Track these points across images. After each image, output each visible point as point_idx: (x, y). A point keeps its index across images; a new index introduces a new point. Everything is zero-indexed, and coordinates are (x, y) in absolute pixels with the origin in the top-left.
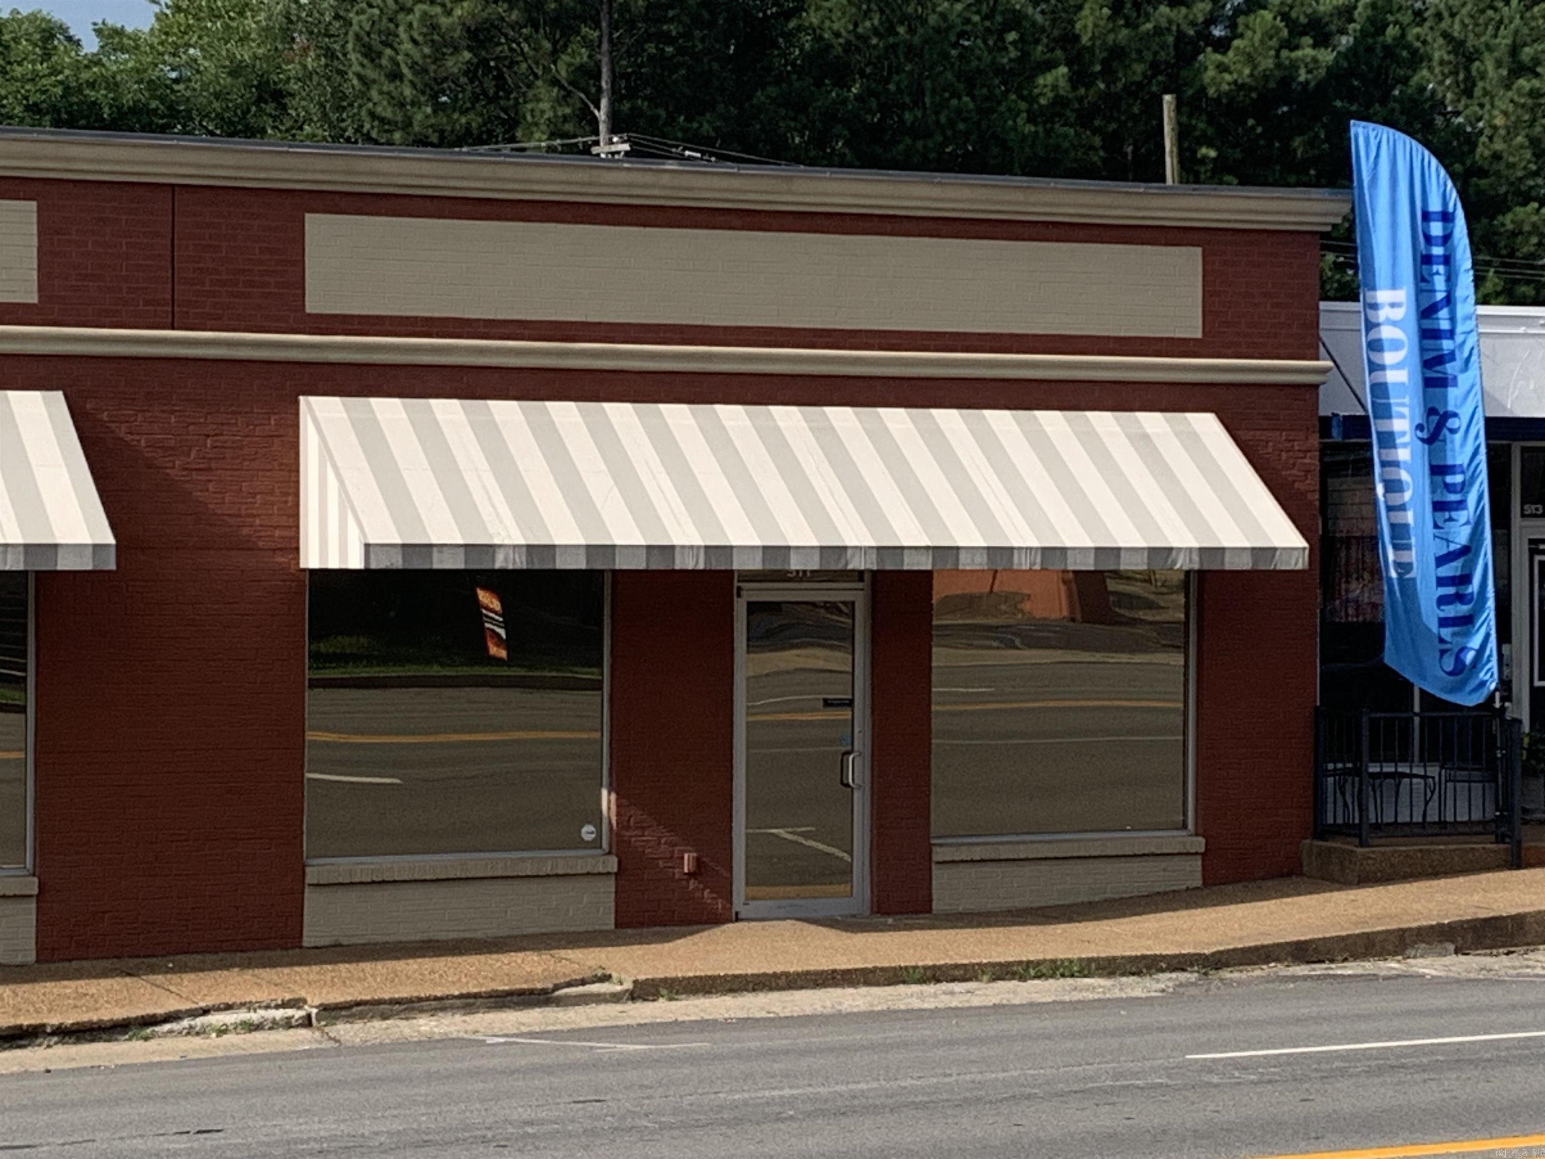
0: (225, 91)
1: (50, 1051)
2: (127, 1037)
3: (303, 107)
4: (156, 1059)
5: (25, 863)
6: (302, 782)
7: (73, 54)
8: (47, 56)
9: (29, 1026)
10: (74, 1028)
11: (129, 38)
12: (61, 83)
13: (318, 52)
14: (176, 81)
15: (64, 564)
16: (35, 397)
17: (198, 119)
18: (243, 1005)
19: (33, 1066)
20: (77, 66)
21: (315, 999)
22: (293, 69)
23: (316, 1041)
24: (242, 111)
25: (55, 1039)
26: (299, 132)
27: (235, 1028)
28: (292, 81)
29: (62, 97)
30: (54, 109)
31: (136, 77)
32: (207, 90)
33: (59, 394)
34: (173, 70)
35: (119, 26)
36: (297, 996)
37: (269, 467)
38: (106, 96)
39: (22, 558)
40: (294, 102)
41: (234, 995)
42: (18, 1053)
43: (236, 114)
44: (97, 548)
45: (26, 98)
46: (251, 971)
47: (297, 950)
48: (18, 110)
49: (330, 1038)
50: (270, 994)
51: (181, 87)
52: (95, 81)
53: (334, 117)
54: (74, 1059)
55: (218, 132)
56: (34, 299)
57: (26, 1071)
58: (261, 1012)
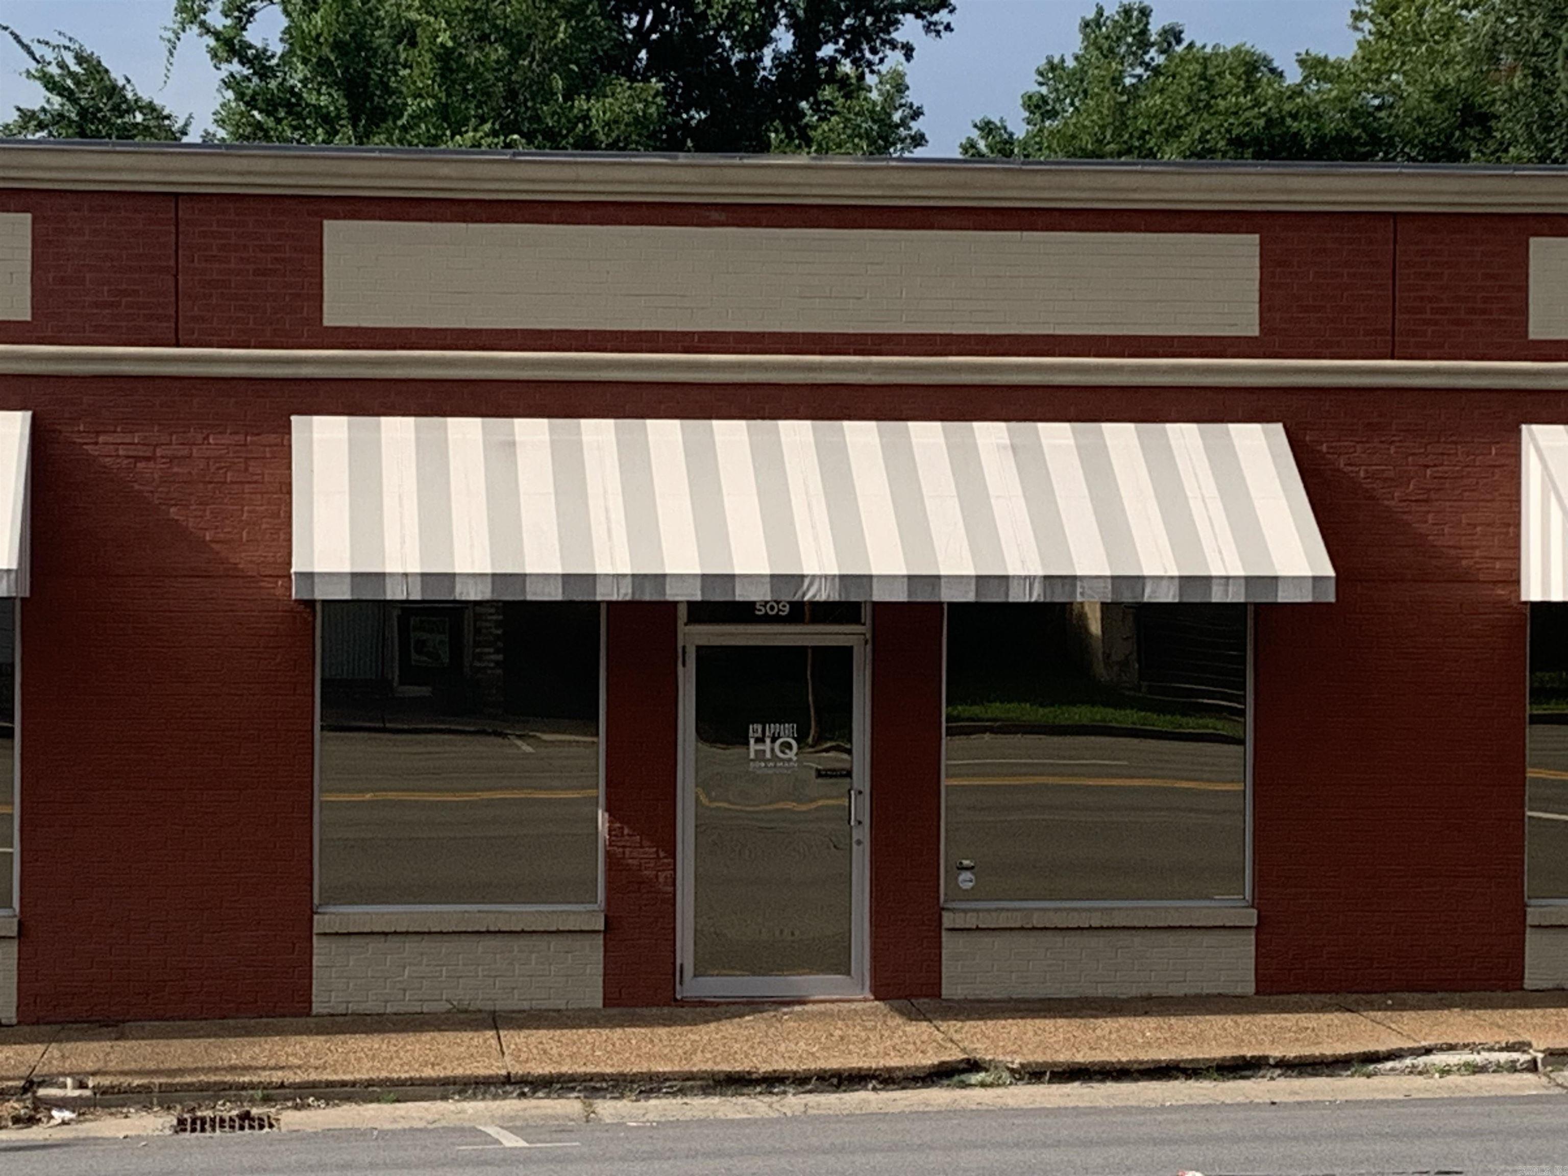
0: (1428, 117)
1: (1273, 1082)
2: (1349, 1073)
3: (1509, 129)
4: (1379, 1096)
5: (1244, 894)
6: (1523, 820)
7: (1276, 86)
8: (1250, 88)
9: (1253, 1057)
10: (1297, 1061)
11: (1333, 67)
12: (1264, 114)
13: (1526, 72)
14: (1379, 108)
15: (1284, 596)
16: (1255, 429)
17: (1401, 146)
18: (1466, 1046)
19: (1257, 1096)
20: (1279, 97)
21: (1540, 1044)
22: (1500, 90)
23: (1544, 1087)
24: (1446, 137)
25: (1278, 1071)
26: (1504, 155)
27: (1459, 1070)
28: (1498, 103)
29: (1264, 128)
30: (1257, 141)
31: (1340, 106)
32: (1410, 116)
33: (1279, 427)
34: (1375, 97)
35: (1322, 55)
36: (1521, 1039)
37: (1488, 497)
38: (1308, 126)
39: (1243, 590)
40: (1499, 125)
41: (1457, 1036)
42: (1242, 1083)
43: (1439, 140)
44: (1317, 580)
45: (1229, 131)
46: (1472, 1012)
47: (1519, 993)
48: (1222, 144)
49: (1558, 1085)
50: (1493, 1036)
51: (1382, 114)
52: (1297, 112)
53: (1540, 137)
54: (1298, 1094)
55: (1421, 158)
56: (1255, 332)
57: (1251, 1102)
58: (1485, 1055)
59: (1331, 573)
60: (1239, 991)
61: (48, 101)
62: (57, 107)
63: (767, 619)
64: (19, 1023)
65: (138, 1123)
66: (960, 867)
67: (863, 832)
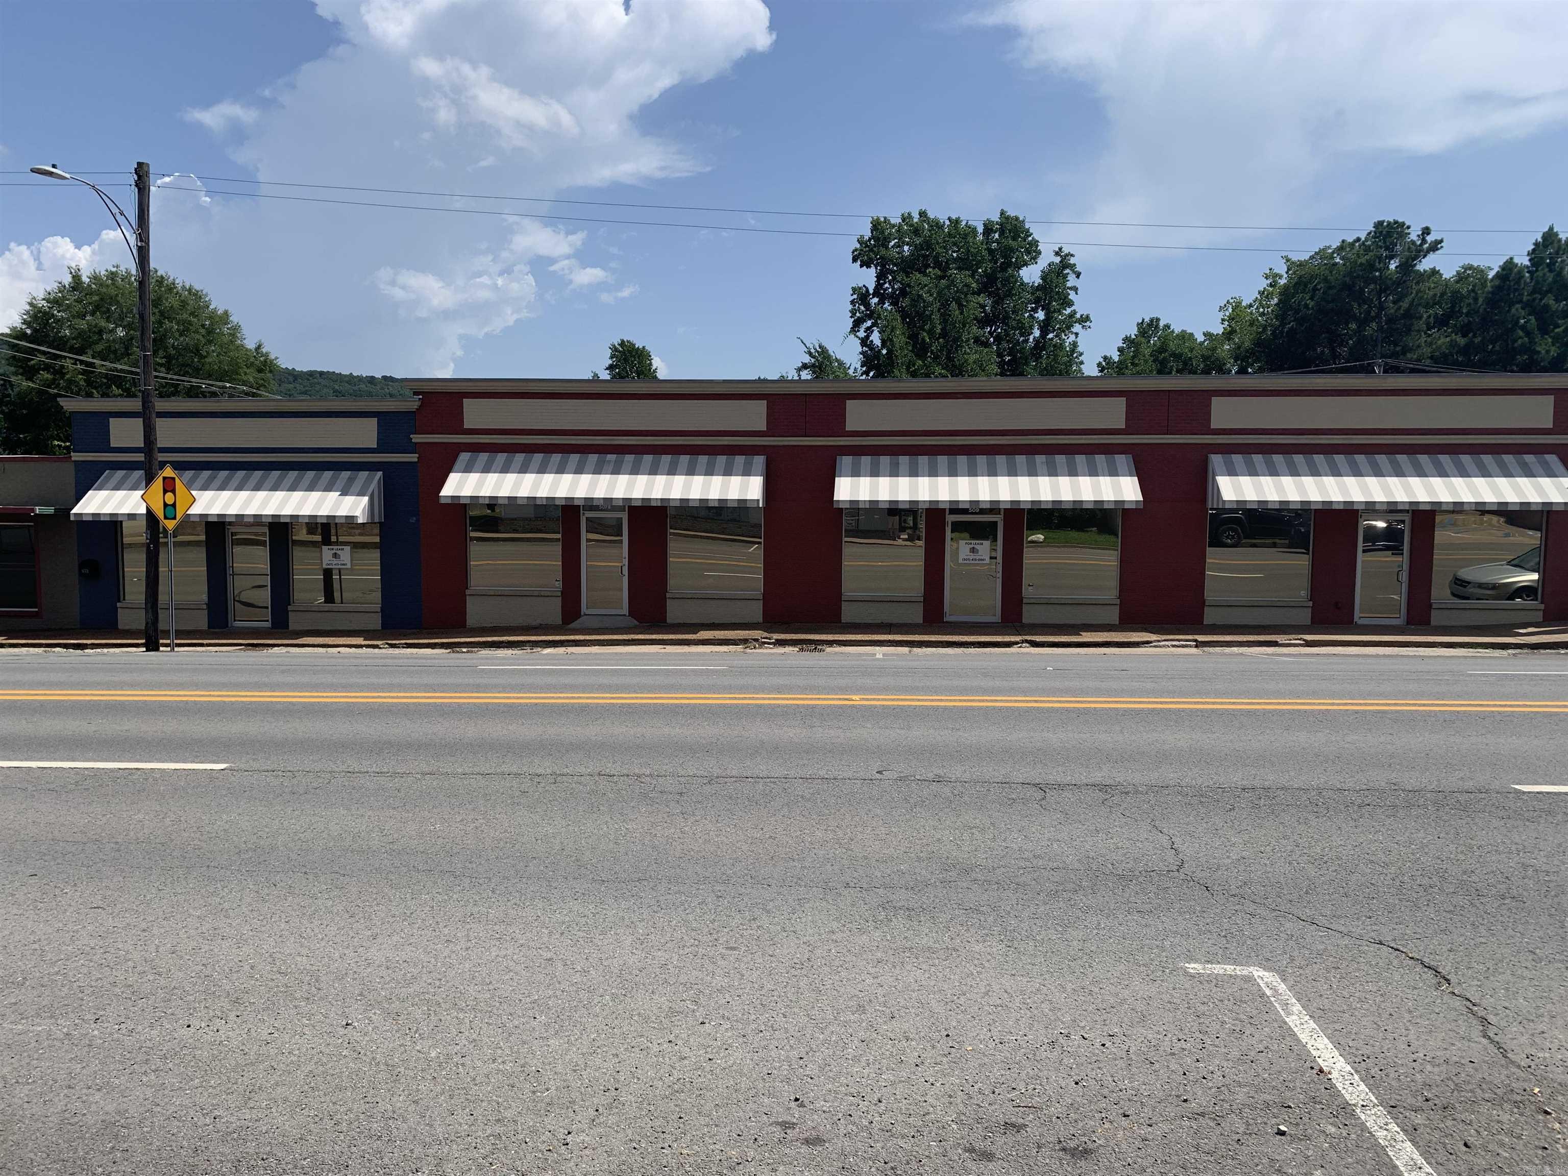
6: (1205, 575)
7: (1194, 342)
8: (1187, 343)
11: (1213, 336)
12: (1189, 350)
15: (1126, 506)
20: (1195, 345)
33: (1131, 456)
35: (1210, 332)
39: (1113, 504)
44: (1137, 501)
52: (1199, 349)
56: (1124, 427)
59: (1143, 499)
60: (1113, 623)
61: (811, 360)
63: (972, 513)
64: (764, 622)
65: (788, 649)
66: (1029, 585)
67: (1000, 575)
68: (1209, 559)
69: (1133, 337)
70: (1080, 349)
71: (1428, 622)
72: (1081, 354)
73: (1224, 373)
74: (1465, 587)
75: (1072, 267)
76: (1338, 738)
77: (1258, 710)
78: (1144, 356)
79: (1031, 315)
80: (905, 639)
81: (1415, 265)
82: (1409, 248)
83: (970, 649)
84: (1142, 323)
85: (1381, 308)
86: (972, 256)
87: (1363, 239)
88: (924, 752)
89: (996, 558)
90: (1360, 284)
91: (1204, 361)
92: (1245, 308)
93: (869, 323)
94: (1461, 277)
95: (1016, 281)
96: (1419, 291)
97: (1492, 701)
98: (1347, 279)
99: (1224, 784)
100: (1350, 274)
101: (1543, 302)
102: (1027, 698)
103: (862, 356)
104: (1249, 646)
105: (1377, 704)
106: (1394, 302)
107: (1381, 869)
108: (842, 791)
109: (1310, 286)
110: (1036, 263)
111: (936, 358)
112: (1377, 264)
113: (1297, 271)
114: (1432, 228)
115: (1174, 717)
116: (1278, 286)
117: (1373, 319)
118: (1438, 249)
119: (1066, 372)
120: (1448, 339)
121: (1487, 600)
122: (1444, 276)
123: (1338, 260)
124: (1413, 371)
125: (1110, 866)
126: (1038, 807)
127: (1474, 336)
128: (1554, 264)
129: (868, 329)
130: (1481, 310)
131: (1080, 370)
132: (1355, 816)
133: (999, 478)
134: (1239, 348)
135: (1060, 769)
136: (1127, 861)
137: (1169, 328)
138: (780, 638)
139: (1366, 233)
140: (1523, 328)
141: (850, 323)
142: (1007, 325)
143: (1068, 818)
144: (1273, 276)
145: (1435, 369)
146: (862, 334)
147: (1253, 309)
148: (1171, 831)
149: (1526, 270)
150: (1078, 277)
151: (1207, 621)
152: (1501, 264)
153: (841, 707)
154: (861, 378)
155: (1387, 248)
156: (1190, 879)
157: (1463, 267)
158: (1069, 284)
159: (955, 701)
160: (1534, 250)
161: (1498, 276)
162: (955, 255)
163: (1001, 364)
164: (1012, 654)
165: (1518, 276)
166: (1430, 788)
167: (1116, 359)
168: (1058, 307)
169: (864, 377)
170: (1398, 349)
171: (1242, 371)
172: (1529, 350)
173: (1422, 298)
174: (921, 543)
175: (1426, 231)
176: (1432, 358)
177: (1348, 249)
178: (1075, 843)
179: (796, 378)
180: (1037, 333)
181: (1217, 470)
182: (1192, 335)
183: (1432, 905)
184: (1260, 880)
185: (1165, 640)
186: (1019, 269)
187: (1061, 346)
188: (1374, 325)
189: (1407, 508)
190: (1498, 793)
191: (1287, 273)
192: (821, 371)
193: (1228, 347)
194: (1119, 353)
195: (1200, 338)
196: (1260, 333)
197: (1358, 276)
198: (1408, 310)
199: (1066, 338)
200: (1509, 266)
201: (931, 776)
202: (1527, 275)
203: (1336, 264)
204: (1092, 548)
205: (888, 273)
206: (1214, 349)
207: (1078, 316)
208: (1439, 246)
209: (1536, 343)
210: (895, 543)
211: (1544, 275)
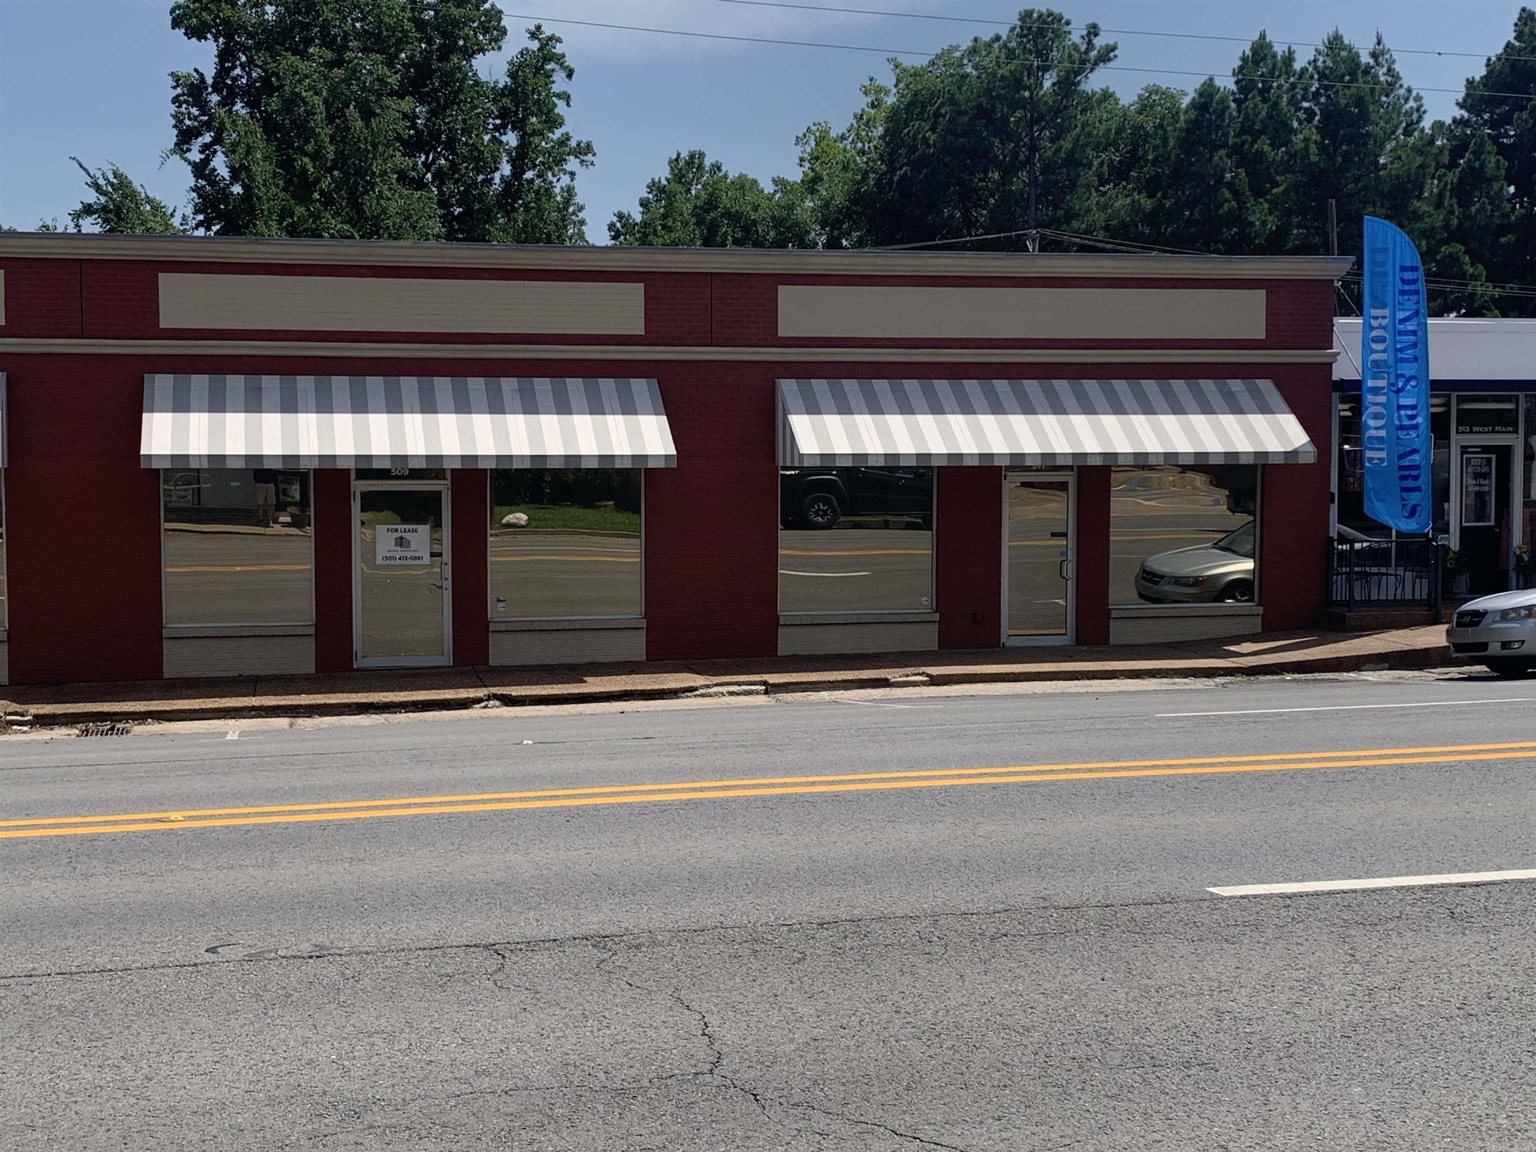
2: (676, 697)
5: (641, 612)
6: (777, 574)
15: (651, 464)
21: (771, 681)
23: (769, 701)
27: (728, 695)
33: (655, 380)
39: (631, 462)
44: (667, 456)
47: (774, 658)
49: (778, 701)
56: (642, 332)
59: (675, 453)
60: (637, 659)
61: (98, 199)
62: (103, 202)
63: (397, 477)
64: (10, 685)
65: (59, 733)
66: (499, 600)
67: (448, 584)
68: (782, 548)
69: (664, 182)
70: (579, 199)
71: (1105, 640)
72: (581, 208)
73: (805, 248)
74: (1157, 583)
75: (559, 59)
76: (966, 831)
77: (849, 792)
78: (682, 214)
79: (494, 137)
80: (283, 703)
81: (1079, 82)
82: (1070, 56)
83: (398, 715)
84: (677, 160)
85: (1033, 148)
86: (387, 30)
87: (1004, 38)
88: (297, 906)
89: (440, 555)
90: (1001, 109)
91: (775, 227)
92: (835, 141)
93: (207, 138)
94: (1145, 105)
95: (465, 77)
96: (1085, 124)
97: (1186, 758)
98: (983, 100)
99: (791, 918)
100: (988, 92)
101: (1256, 146)
102: (485, 797)
103: (194, 195)
104: (845, 689)
105: (1026, 773)
106: (1052, 140)
107: (1018, 1038)
108: (137, 991)
109: (931, 109)
110: (500, 48)
111: (328, 201)
112: (1025, 79)
113: (911, 83)
114: (1101, 26)
115: (720, 812)
116: (883, 106)
117: (1023, 165)
118: (1109, 60)
119: (558, 237)
120: (1128, 200)
121: (1187, 602)
122: (1121, 102)
123: (969, 69)
124: (1082, 249)
125: (602, 1076)
126: (490, 985)
127: (1164, 197)
128: (1268, 91)
129: (205, 148)
130: (1173, 157)
131: (581, 236)
132: (985, 955)
133: (441, 416)
134: (827, 205)
135: (531, 914)
136: (631, 1063)
137: (719, 169)
138: (41, 712)
139: (1008, 28)
140: (1230, 186)
141: (172, 136)
142: (454, 153)
143: (538, 1000)
144: (874, 90)
145: (1110, 246)
146: (195, 156)
147: (847, 143)
148: (705, 1005)
149: (1231, 98)
150: (570, 76)
151: (783, 650)
152: (1198, 86)
153: (146, 835)
154: (196, 233)
155: (1039, 54)
156: (730, 1084)
157: (1146, 90)
158: (556, 88)
159: (359, 809)
160: (1241, 68)
161: (1193, 105)
162: (358, 25)
163: (448, 218)
164: (471, 719)
165: (1220, 107)
166: (1093, 902)
167: (638, 218)
168: (540, 126)
169: (201, 232)
170: (1060, 213)
171: (833, 244)
172: (1238, 219)
173: (1090, 134)
174: (310, 530)
175: (1093, 31)
176: (1107, 228)
177: (984, 53)
178: (547, 1041)
179: (72, 230)
180: (506, 169)
181: (790, 405)
182: (754, 182)
183: (1088, 1088)
184: (839, 1073)
185: (717, 685)
186: (471, 56)
187: (548, 193)
188: (1024, 175)
189: (1071, 464)
190: (1187, 901)
191: (896, 86)
192: (120, 218)
193: (811, 204)
194: (641, 209)
195: (768, 188)
196: (858, 182)
197: (999, 97)
198: (1071, 153)
199: (555, 180)
200: (1208, 91)
201: (306, 947)
202: (1233, 105)
203: (965, 76)
204: (607, 535)
205: (239, 50)
206: (790, 208)
207: (573, 143)
208: (1112, 55)
209: (1248, 209)
210: (268, 531)
211: (1256, 106)
